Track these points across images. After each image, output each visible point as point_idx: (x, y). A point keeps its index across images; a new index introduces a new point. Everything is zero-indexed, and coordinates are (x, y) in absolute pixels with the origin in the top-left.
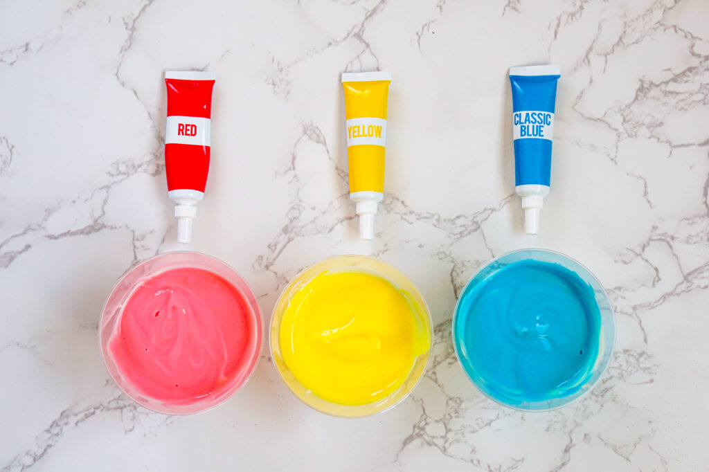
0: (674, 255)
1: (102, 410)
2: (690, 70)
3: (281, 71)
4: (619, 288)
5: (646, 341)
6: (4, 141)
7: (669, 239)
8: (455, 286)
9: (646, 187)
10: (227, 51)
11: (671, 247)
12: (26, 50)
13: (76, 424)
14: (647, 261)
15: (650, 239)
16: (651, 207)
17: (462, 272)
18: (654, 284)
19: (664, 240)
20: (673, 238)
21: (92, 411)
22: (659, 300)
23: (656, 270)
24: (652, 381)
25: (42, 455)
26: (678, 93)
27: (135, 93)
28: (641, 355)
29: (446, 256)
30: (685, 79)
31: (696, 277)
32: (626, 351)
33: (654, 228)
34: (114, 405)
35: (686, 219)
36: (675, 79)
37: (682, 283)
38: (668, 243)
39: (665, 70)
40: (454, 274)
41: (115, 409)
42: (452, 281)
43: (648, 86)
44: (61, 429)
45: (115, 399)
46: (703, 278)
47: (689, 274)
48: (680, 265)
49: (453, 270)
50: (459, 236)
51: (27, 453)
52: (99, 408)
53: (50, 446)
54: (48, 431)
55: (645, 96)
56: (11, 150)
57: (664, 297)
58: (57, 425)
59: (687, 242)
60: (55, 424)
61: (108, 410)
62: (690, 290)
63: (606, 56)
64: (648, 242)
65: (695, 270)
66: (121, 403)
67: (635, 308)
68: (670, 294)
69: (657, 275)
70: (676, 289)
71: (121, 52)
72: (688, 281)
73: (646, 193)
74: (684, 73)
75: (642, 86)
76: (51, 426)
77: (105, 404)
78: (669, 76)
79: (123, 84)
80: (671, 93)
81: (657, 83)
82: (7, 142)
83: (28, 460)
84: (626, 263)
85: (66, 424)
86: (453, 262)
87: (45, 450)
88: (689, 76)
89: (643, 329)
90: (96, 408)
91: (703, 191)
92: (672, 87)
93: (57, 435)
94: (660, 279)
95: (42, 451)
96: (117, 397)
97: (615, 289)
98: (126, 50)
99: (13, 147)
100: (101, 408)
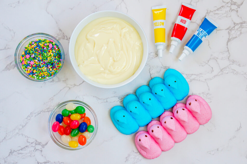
0: (218, 63)
1: (43, 112)
2: (222, 7)
3: (96, 8)
4: (201, 74)
5: (209, 90)
6: (12, 31)
7: (216, 59)
8: (150, 74)
9: (209, 43)
10: (80, 3)
11: (217, 61)
12: (19, 3)
13: (35, 116)
14: (209, 65)
15: (210, 59)
16: (210, 49)
17: (153, 69)
18: (211, 72)
19: (215, 59)
20: (217, 58)
21: (40, 112)
22: (213, 77)
23: (212, 68)
24: (211, 102)
25: (25, 126)
26: (218, 14)
27: (52, 16)
28: (208, 94)
29: (148, 65)
30: (221, 9)
31: (224, 70)
32: (203, 93)
33: (212, 55)
34: (46, 110)
35: (221, 52)
36: (217, 10)
37: (220, 72)
38: (216, 60)
39: (215, 7)
40: (150, 70)
41: (47, 112)
42: (149, 72)
43: (209, 12)
44: (31, 118)
45: (47, 109)
46: (227, 70)
47: (222, 69)
48: (219, 66)
49: (150, 69)
50: (151, 58)
51: (20, 125)
52: (42, 111)
53: (27, 123)
54: (27, 118)
55: (208, 15)
56: (14, 33)
57: (215, 76)
58: (29, 117)
59: (222, 60)
60: (29, 116)
61: (45, 112)
62: (223, 74)
63: (196, 3)
64: (210, 60)
65: (224, 68)
66: (49, 110)
67: (205, 80)
68: (217, 75)
69: (213, 70)
70: (218, 74)
71: (47, 3)
72: (222, 71)
73: (209, 45)
74: (220, 8)
75: (208, 12)
76: (28, 117)
77: (44, 110)
78: (216, 9)
79: (48, 13)
80: (216, 14)
81: (212, 11)
82: (13, 31)
83: (21, 127)
84: (203, 66)
85: (32, 116)
86: (150, 66)
87: (26, 124)
88: (222, 9)
89: (208, 86)
90: (41, 112)
91: (226, 44)
92: (217, 12)
93: (29, 119)
94: (213, 71)
95: (25, 124)
96: (47, 108)
97: (200, 74)
98: (49, 3)
99: (15, 32)
100: (43, 111)
